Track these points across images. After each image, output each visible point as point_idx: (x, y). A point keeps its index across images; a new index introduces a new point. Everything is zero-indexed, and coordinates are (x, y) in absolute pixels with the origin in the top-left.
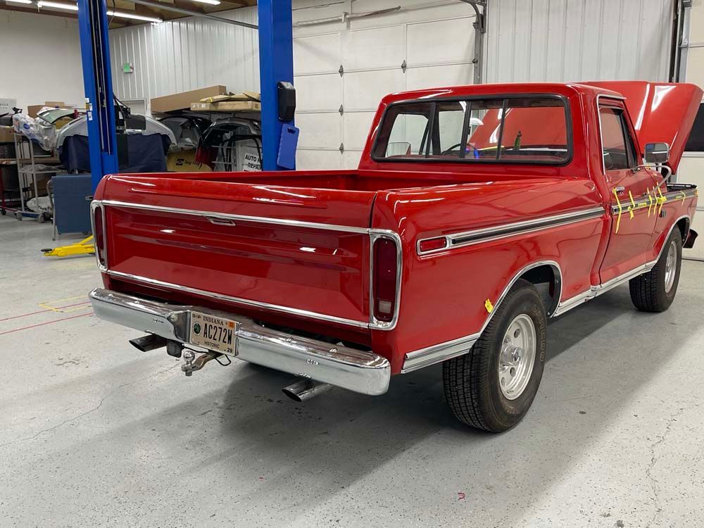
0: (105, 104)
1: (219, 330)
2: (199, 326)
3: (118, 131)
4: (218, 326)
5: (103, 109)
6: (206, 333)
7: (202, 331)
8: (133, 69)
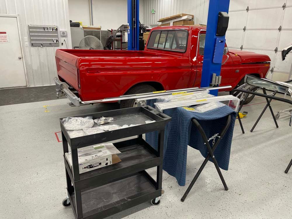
0: (135, 26)
3: (140, 38)
5: (134, 28)
8: (155, 12)
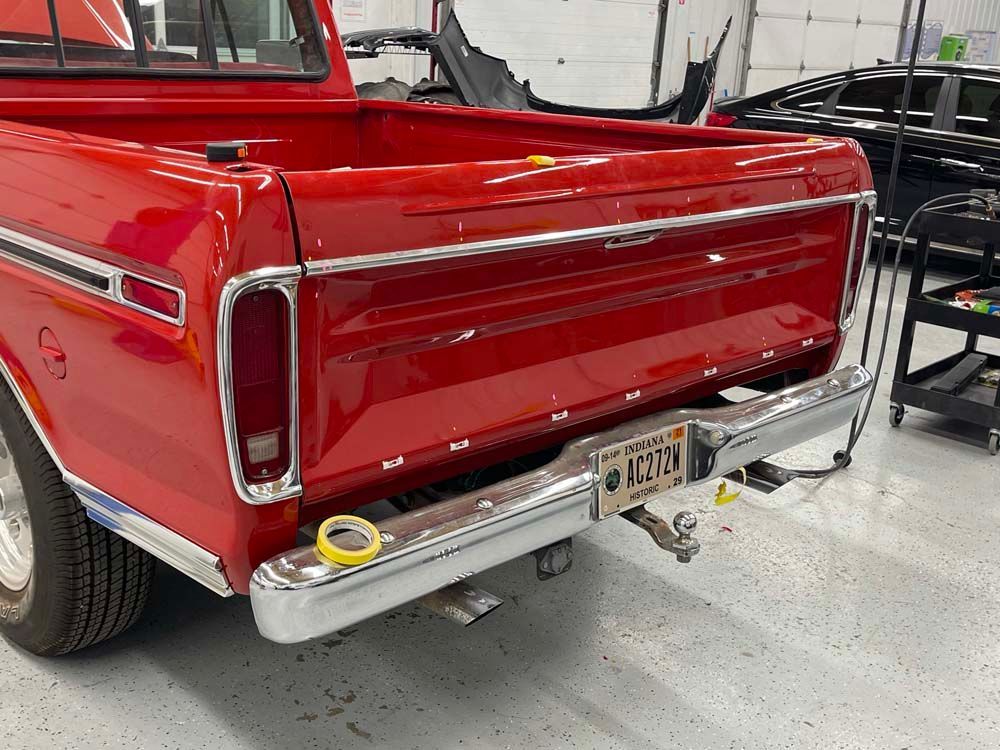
1: (656, 456)
2: (617, 473)
4: (653, 450)
6: (630, 479)
7: (624, 479)
